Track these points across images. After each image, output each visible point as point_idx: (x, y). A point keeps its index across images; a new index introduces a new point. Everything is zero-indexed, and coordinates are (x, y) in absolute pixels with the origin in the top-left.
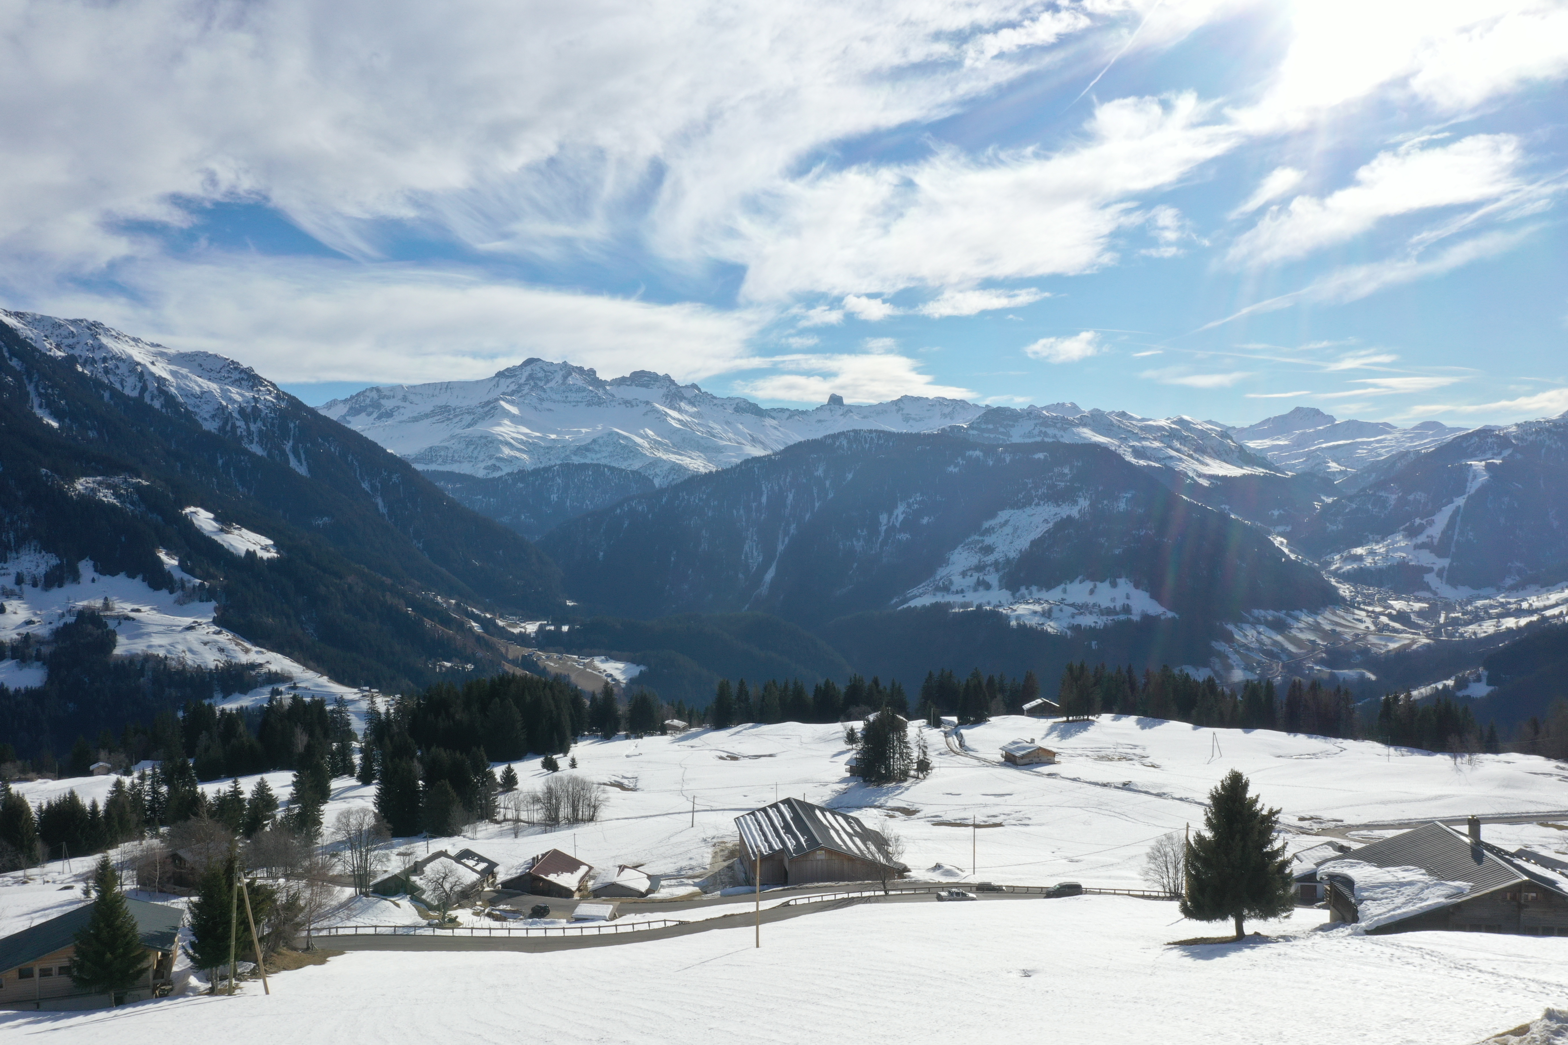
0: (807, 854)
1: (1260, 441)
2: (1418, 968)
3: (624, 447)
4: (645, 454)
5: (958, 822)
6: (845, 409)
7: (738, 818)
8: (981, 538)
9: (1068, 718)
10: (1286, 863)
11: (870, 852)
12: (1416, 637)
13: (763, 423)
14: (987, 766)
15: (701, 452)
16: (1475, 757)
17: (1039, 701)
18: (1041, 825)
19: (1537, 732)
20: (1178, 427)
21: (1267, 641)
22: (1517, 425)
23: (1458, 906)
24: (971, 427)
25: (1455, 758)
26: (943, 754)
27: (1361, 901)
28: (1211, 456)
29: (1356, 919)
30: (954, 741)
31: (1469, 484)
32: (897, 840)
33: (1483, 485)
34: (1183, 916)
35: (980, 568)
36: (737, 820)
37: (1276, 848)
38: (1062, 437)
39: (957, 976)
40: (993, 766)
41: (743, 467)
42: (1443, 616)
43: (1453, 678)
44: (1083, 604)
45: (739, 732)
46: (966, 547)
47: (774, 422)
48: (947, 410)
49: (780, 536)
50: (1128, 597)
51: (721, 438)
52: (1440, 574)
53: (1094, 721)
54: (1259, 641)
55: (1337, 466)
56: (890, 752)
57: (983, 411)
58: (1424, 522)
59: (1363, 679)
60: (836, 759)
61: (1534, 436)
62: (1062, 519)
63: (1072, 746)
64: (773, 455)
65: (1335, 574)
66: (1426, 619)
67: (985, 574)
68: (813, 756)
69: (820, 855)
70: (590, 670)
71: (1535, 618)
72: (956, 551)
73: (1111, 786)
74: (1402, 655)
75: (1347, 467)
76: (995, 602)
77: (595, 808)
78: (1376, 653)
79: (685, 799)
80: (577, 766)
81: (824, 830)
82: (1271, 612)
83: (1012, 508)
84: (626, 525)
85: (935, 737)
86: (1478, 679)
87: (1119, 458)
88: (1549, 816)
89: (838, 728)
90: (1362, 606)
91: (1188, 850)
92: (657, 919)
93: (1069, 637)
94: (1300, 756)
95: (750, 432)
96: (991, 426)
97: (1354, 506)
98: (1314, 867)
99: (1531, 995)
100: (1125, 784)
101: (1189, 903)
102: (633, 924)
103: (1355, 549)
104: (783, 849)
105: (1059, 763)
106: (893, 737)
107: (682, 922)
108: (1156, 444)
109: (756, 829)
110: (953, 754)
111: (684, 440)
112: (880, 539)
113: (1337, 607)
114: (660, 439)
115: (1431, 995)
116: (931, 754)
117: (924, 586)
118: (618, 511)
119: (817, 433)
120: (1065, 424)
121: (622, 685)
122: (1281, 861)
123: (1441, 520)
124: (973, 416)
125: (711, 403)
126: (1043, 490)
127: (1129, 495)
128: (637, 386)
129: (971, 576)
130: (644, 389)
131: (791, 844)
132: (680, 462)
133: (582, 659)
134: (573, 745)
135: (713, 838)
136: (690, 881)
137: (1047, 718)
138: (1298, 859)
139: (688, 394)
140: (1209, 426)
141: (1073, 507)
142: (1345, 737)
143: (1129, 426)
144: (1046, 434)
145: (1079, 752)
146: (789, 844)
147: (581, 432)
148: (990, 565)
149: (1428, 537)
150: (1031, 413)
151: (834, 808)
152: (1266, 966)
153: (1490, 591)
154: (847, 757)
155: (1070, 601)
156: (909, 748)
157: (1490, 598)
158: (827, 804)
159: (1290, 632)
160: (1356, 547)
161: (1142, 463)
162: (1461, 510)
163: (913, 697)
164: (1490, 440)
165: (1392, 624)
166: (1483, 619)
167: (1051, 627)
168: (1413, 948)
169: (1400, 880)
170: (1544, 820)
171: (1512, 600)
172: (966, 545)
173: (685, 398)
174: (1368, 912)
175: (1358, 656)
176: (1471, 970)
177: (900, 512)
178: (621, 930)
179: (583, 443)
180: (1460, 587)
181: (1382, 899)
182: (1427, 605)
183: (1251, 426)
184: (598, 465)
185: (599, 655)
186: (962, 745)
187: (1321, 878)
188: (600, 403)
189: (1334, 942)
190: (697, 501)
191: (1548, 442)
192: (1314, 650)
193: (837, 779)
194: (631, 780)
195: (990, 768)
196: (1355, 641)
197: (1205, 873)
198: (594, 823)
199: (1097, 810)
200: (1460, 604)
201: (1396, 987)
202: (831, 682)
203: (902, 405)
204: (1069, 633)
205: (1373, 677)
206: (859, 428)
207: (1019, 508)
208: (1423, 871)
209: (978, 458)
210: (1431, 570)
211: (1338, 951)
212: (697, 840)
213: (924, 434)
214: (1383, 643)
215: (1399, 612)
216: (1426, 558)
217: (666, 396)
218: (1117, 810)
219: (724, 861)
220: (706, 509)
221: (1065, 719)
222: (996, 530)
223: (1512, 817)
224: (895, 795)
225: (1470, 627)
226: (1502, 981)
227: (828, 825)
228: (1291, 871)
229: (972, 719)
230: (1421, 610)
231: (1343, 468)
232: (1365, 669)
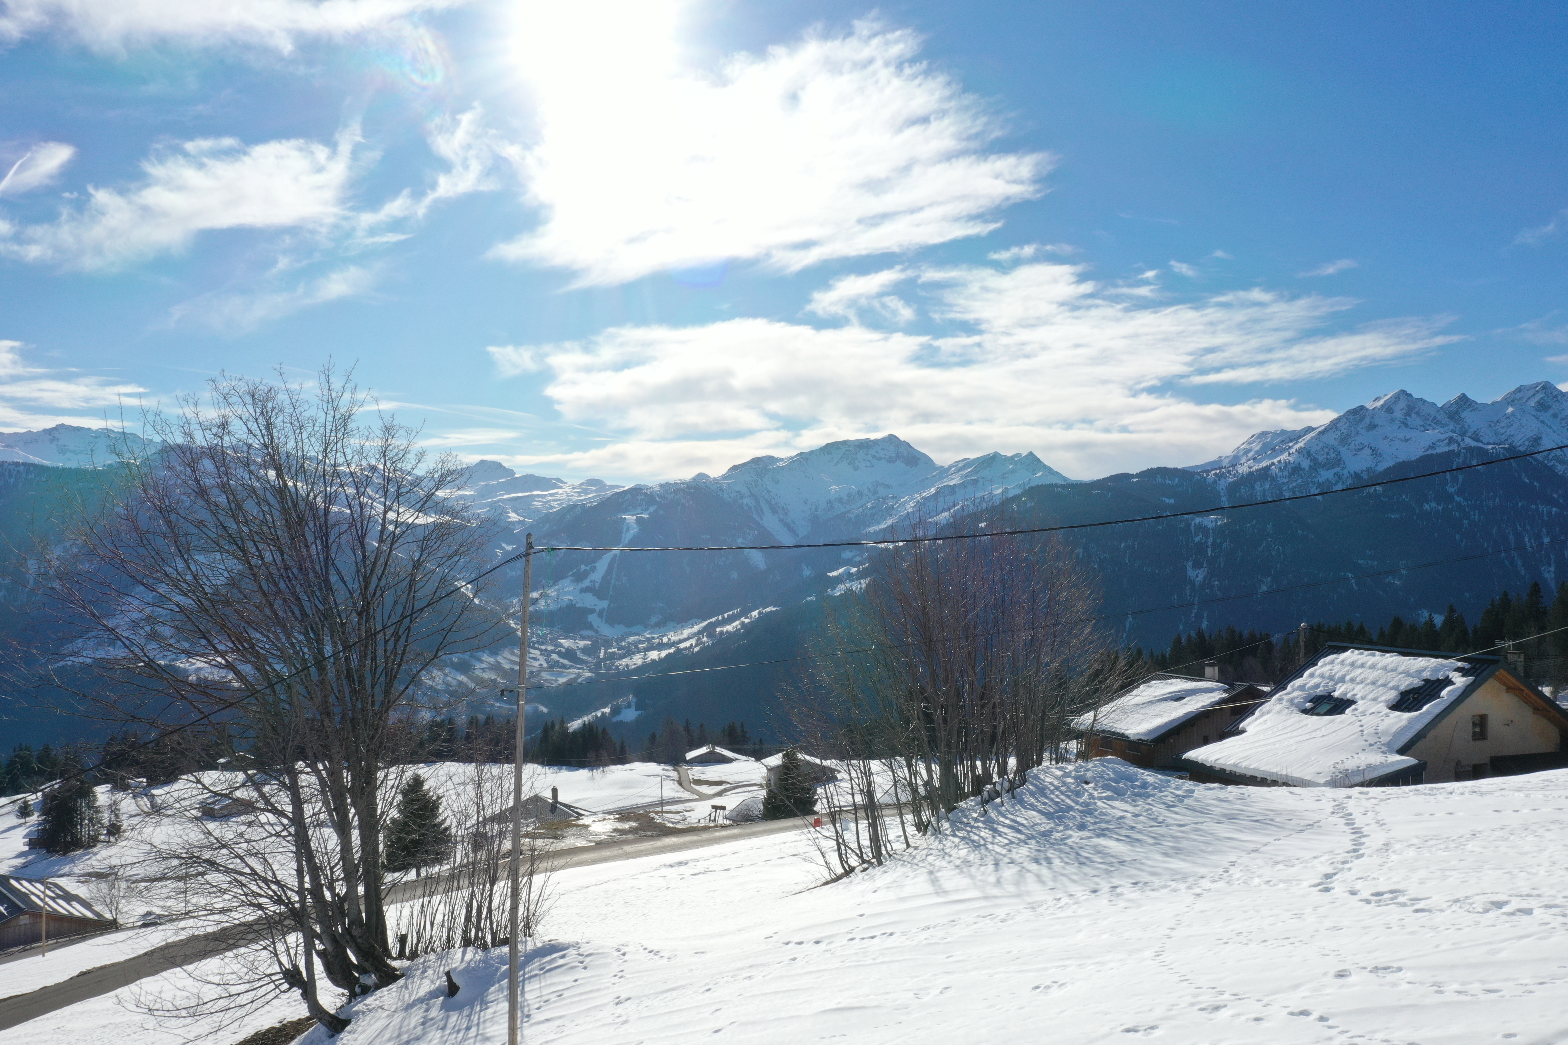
1: (447, 491)
11: (76, 911)
12: (581, 671)
14: (185, 822)
20: (369, 474)
21: (452, 682)
22: (661, 485)
24: (143, 463)
26: (135, 817)
30: (144, 802)
31: (623, 535)
33: (634, 536)
40: (191, 821)
42: (602, 651)
43: (610, 706)
48: (114, 444)
52: (600, 615)
54: (445, 683)
55: (516, 516)
56: (78, 819)
57: (159, 448)
58: (588, 568)
59: (536, 713)
60: (9, 834)
61: (673, 495)
65: (513, 616)
66: (589, 655)
69: (23, 919)
71: (672, 651)
74: (571, 687)
75: (524, 517)
78: (547, 688)
81: (24, 897)
82: (457, 655)
85: (124, 800)
86: (629, 706)
87: (310, 503)
90: (537, 646)
106: (81, 803)
110: (144, 816)
112: (28, 588)
113: (515, 647)
116: (123, 816)
123: (602, 565)
124: (146, 452)
137: (240, 772)
149: (591, 581)
151: (27, 876)
153: (639, 628)
154: (22, 831)
156: (99, 812)
157: (639, 635)
159: (473, 673)
160: (532, 592)
162: (618, 558)
164: (639, 497)
165: (562, 661)
166: (634, 653)
171: (656, 636)
175: (534, 691)
177: (53, 558)
180: (616, 625)
182: (589, 643)
186: (153, 805)
191: (683, 501)
192: (495, 688)
193: (13, 854)
195: (187, 824)
196: (530, 678)
200: (616, 641)
203: (57, 435)
205: (545, 710)
210: (592, 611)
213: (86, 470)
214: (554, 678)
215: (567, 650)
216: (589, 601)
224: (83, 862)
225: (624, 660)
227: (27, 892)
229: (162, 779)
230: (586, 647)
231: (522, 518)
232: (538, 703)
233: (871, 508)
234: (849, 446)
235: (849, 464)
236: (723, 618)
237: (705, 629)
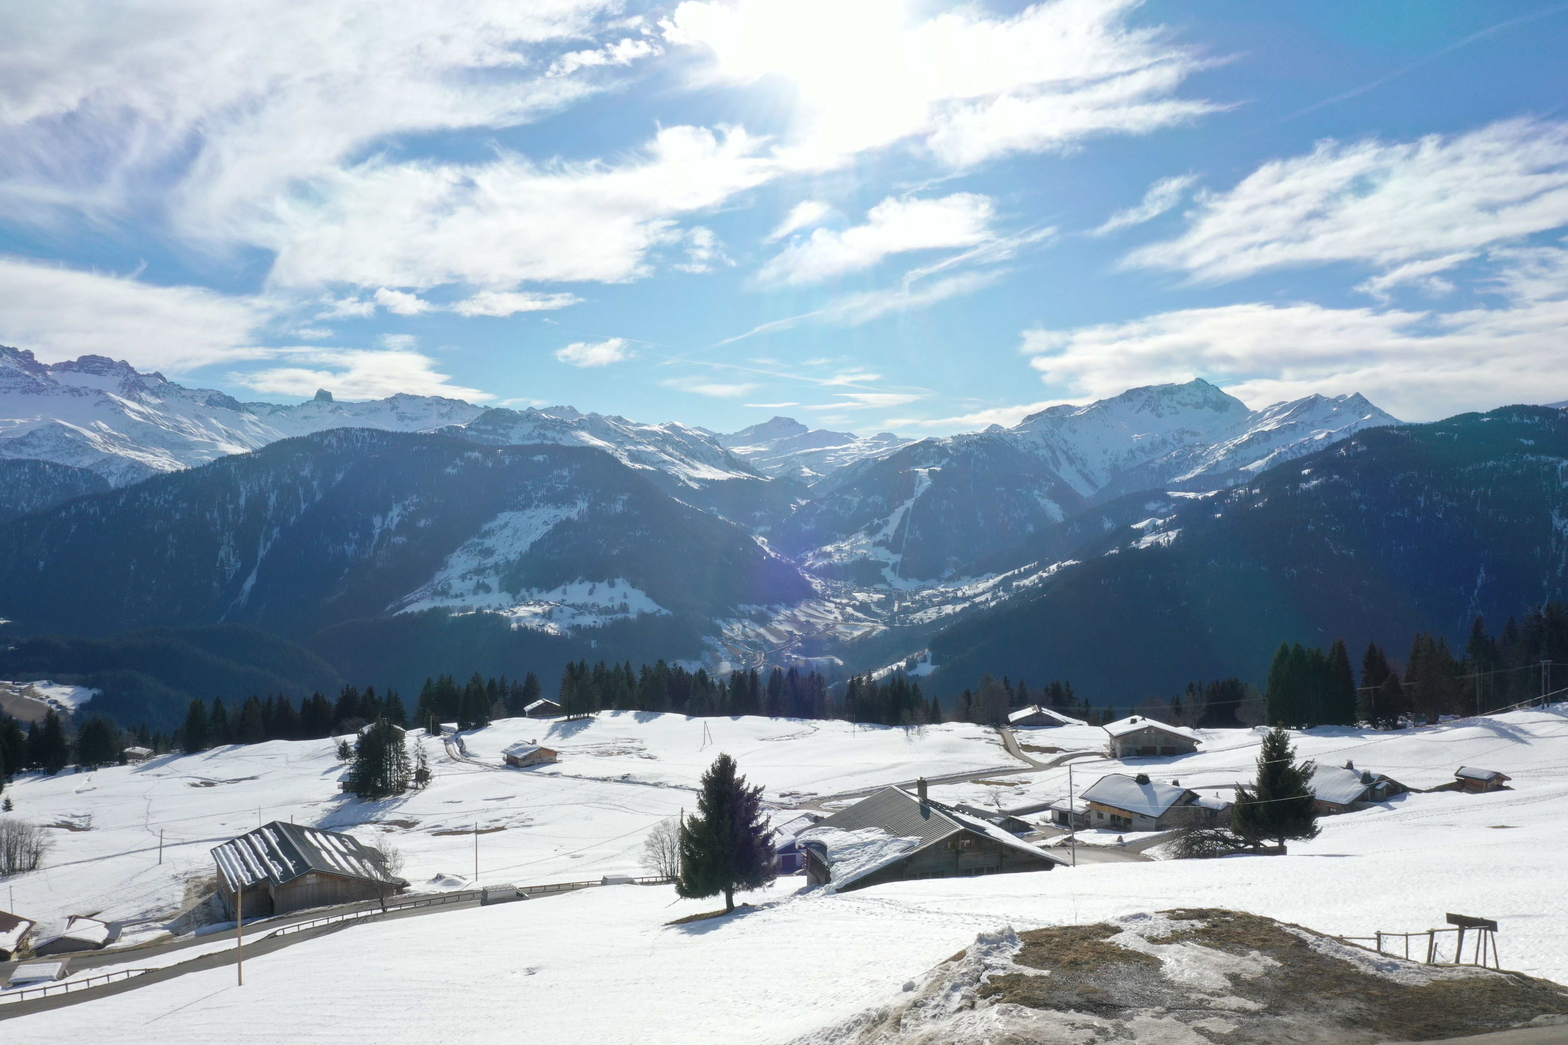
0: (295, 880)
1: (744, 448)
2: (880, 916)
3: (70, 441)
4: (97, 450)
5: (460, 829)
6: (334, 406)
7: (214, 849)
8: (480, 541)
9: (569, 717)
10: (769, 836)
11: (365, 870)
12: (875, 624)
13: (241, 419)
14: (489, 771)
15: (167, 448)
16: (922, 728)
17: (540, 702)
18: (543, 824)
19: (969, 703)
20: (670, 433)
21: (751, 634)
22: (953, 438)
23: (910, 859)
24: (469, 427)
25: (907, 730)
26: (443, 762)
27: (833, 863)
28: (700, 461)
29: (828, 880)
30: (455, 748)
31: (916, 489)
32: (395, 854)
33: (927, 489)
34: (679, 896)
35: (480, 571)
36: (214, 851)
37: (760, 823)
38: (561, 439)
39: (460, 984)
40: (495, 770)
41: (218, 466)
42: (896, 605)
43: (905, 660)
44: (583, 605)
45: (215, 755)
46: (465, 550)
47: (254, 418)
48: (444, 410)
49: (261, 541)
50: (625, 596)
51: (191, 434)
52: (894, 568)
53: (594, 718)
54: (744, 634)
55: (810, 471)
56: (387, 764)
57: (482, 412)
58: (881, 522)
59: (833, 666)
60: (327, 776)
62: (562, 521)
63: (573, 744)
64: (253, 453)
65: (809, 570)
66: (883, 609)
67: (485, 577)
68: (301, 775)
69: (311, 879)
70: (28, 697)
71: (967, 605)
72: (455, 554)
73: (611, 780)
74: (864, 640)
75: (817, 472)
76: (495, 605)
77: (37, 854)
78: (843, 641)
79: (150, 834)
80: (13, 808)
81: (315, 852)
82: (754, 606)
83: (512, 509)
84: (73, 530)
85: (434, 745)
86: (924, 660)
87: (616, 462)
88: (979, 774)
89: (330, 743)
90: (831, 599)
91: (683, 833)
92: (118, 971)
93: (569, 638)
94: (780, 738)
95: (225, 428)
96: (490, 428)
97: (824, 508)
98: (793, 837)
99: (967, 927)
100: (624, 777)
101: (684, 884)
102: (88, 980)
103: (825, 547)
104: (268, 877)
105: (560, 761)
106: (390, 748)
107: (149, 970)
108: (651, 449)
109: (236, 859)
110: (453, 761)
111: (145, 435)
112: (374, 543)
113: (811, 600)
114: (115, 433)
115: (890, 939)
116: (431, 762)
117: (421, 591)
118: (63, 514)
119: (304, 431)
120: (563, 427)
121: (70, 712)
122: (765, 835)
123: (895, 520)
124: (473, 416)
125: (179, 395)
126: (542, 492)
127: (625, 498)
128: (86, 373)
129: (471, 579)
130: (96, 376)
131: (277, 871)
132: (141, 459)
133: (17, 684)
134: (8, 785)
135: (186, 874)
136: (159, 925)
137: (548, 719)
138: (779, 832)
139: (151, 383)
140: (699, 433)
141: (572, 509)
142: (818, 717)
143: (625, 431)
144: (545, 437)
145: (580, 749)
146: (275, 871)
147: (14, 423)
148: (490, 568)
149: (884, 535)
150: (530, 415)
151: (324, 829)
152: (753, 932)
153: (933, 582)
154: (340, 773)
155: (569, 601)
156: (406, 758)
157: (933, 589)
158: (319, 825)
159: (771, 625)
160: (826, 545)
161: (638, 466)
162: (910, 512)
163: (410, 704)
164: (932, 450)
165: (856, 614)
166: (928, 607)
167: (552, 628)
168: (876, 900)
169: (865, 841)
170: (976, 777)
171: (950, 590)
172: (465, 548)
173: (147, 388)
174: (838, 872)
175: (829, 644)
176: (921, 912)
177: (395, 514)
178: (72, 988)
179: (17, 436)
180: (909, 579)
181: (850, 859)
182: (884, 596)
183: (736, 433)
184: (37, 462)
185: (39, 679)
186: (462, 751)
187: (800, 847)
188: (39, 390)
189: (811, 902)
190: (162, 503)
191: (976, 453)
192: (791, 641)
193: (329, 797)
194: (83, 819)
195: (492, 772)
196: (826, 630)
197: (698, 853)
198: (35, 872)
199: (598, 805)
200: (910, 595)
201: (862, 935)
202: (321, 695)
203: (396, 404)
204: (569, 633)
205: (841, 663)
206: (349, 426)
207: (519, 510)
208: (883, 831)
209: (477, 459)
210: (886, 565)
211: (814, 910)
212: (166, 878)
213: (421, 434)
214: (849, 631)
215: (861, 603)
216: (883, 554)
217: (123, 385)
218: (617, 803)
219: (199, 897)
220: (173, 512)
221: (566, 718)
222: (496, 532)
223: (951, 778)
224: (393, 809)
225: (918, 614)
226: (945, 918)
227: (319, 846)
228: (774, 842)
229: (472, 724)
230: (879, 601)
231: (815, 473)
232: (834, 655)
233: (1177, 457)
234: (1152, 392)
235: (1153, 411)
236: (1020, 571)
237: (1001, 583)
